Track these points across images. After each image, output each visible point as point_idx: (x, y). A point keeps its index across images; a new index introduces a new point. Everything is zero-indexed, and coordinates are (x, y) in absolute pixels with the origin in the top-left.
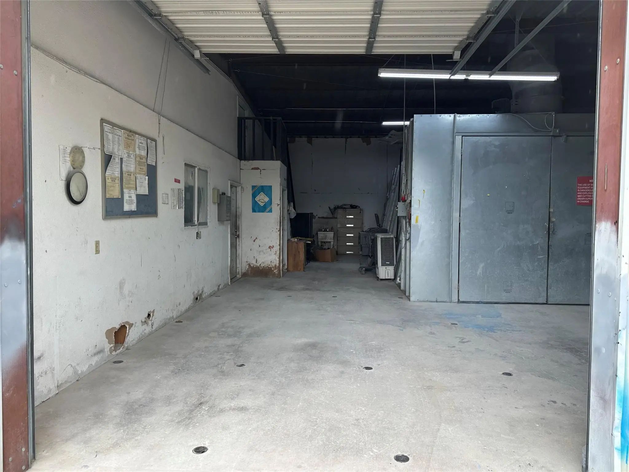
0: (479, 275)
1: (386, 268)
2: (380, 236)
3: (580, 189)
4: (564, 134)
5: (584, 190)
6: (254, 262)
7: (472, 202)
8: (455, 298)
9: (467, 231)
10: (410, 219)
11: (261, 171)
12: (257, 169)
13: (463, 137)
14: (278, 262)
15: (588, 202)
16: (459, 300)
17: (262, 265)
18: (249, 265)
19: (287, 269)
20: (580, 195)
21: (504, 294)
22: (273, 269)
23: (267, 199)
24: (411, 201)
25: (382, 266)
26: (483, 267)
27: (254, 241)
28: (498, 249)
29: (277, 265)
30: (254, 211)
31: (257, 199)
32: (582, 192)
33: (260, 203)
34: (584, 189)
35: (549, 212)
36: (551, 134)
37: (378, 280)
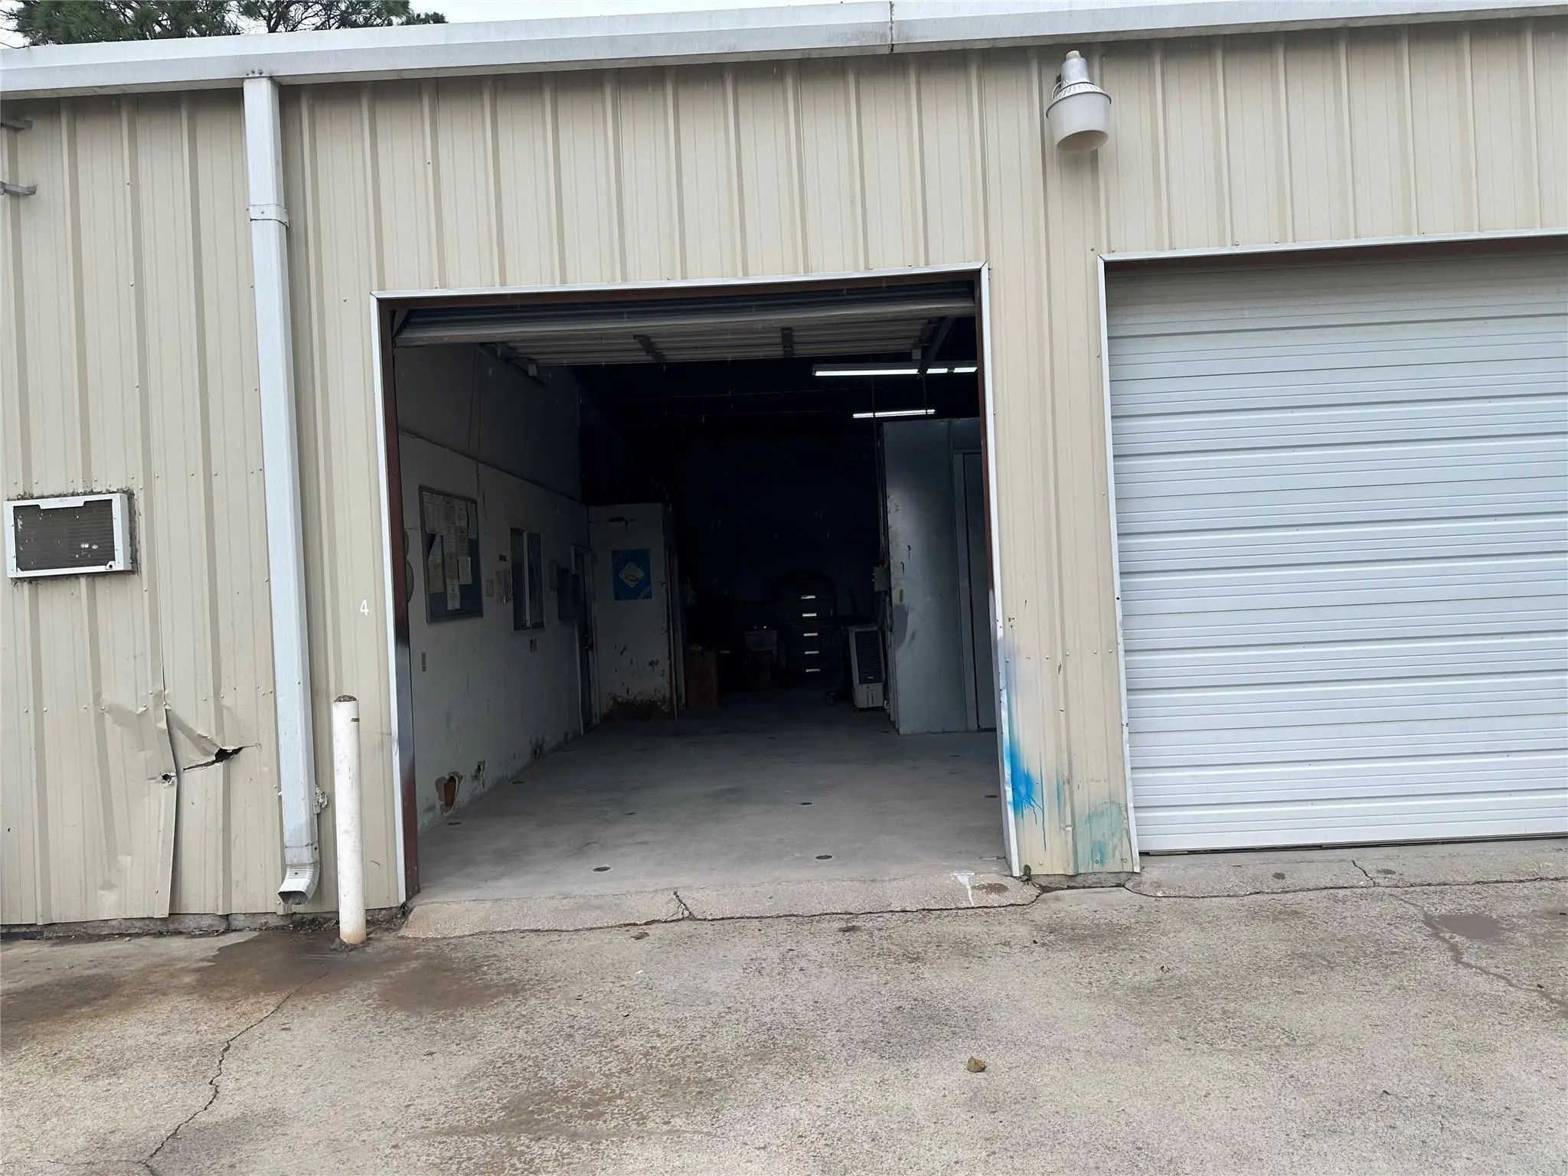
1: (868, 688)
2: (853, 632)
6: (625, 695)
8: (973, 725)
10: (891, 595)
11: (627, 524)
12: (620, 519)
13: (965, 456)
14: (668, 691)
16: (978, 726)
17: (639, 698)
18: (614, 699)
19: (686, 704)
22: (659, 704)
23: (640, 574)
24: (889, 564)
25: (860, 684)
27: (622, 653)
29: (668, 696)
30: (618, 597)
31: (622, 576)
33: (629, 583)
37: (855, 711)
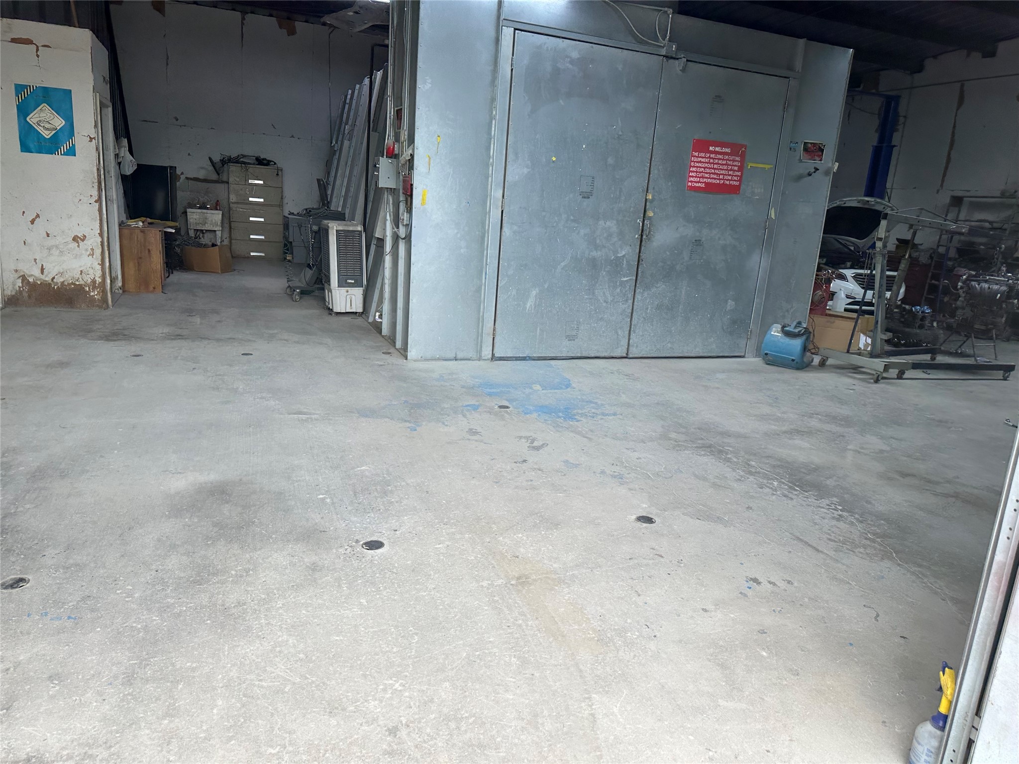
0: (529, 310)
1: (347, 292)
2: (334, 227)
3: (695, 162)
4: (682, 56)
5: (700, 165)
6: (36, 272)
7: (526, 171)
8: (487, 352)
9: (515, 228)
10: (411, 196)
11: (37, 50)
12: (29, 42)
13: (517, 31)
14: (99, 273)
15: (703, 185)
16: (493, 355)
17: (59, 280)
18: (24, 278)
19: (123, 287)
20: (693, 172)
21: (566, 342)
22: (87, 289)
23: (59, 123)
24: (412, 156)
25: (339, 287)
26: (536, 296)
27: (32, 222)
28: (563, 264)
29: (98, 280)
30: (25, 148)
31: (32, 119)
32: (697, 167)
33: (40, 129)
34: (700, 162)
35: (646, 199)
36: (663, 52)
37: (331, 314)
